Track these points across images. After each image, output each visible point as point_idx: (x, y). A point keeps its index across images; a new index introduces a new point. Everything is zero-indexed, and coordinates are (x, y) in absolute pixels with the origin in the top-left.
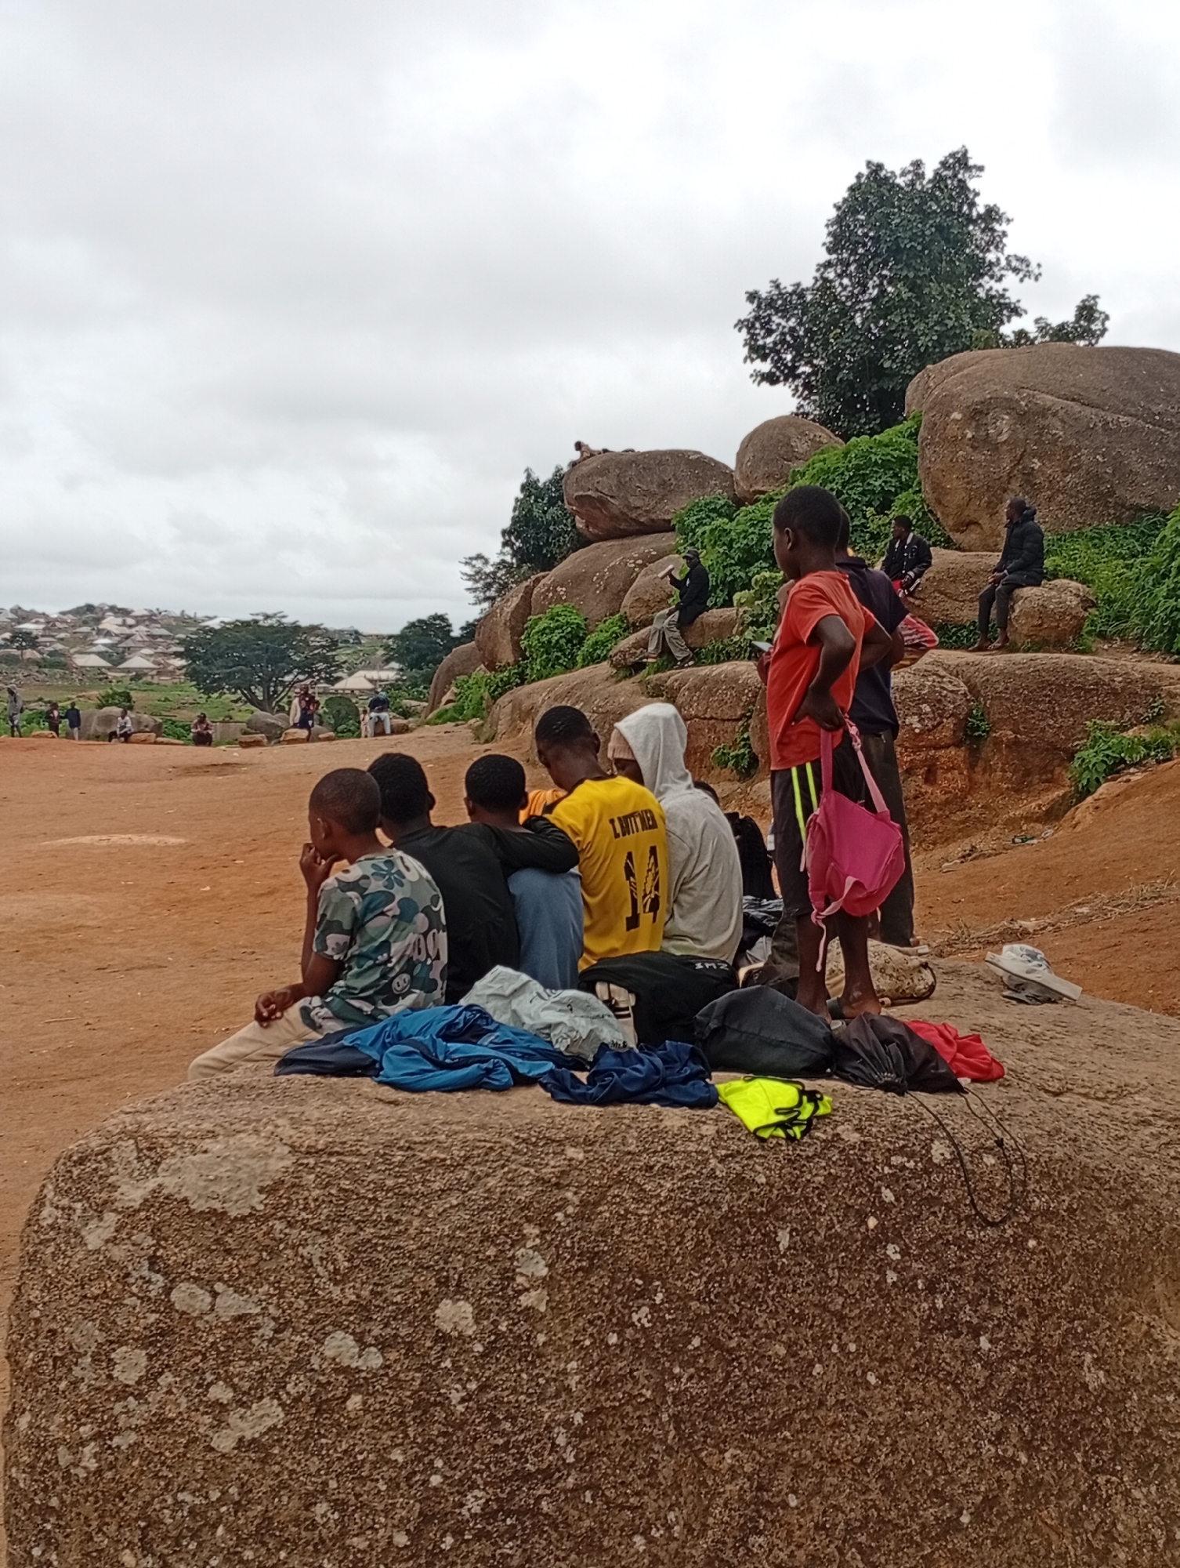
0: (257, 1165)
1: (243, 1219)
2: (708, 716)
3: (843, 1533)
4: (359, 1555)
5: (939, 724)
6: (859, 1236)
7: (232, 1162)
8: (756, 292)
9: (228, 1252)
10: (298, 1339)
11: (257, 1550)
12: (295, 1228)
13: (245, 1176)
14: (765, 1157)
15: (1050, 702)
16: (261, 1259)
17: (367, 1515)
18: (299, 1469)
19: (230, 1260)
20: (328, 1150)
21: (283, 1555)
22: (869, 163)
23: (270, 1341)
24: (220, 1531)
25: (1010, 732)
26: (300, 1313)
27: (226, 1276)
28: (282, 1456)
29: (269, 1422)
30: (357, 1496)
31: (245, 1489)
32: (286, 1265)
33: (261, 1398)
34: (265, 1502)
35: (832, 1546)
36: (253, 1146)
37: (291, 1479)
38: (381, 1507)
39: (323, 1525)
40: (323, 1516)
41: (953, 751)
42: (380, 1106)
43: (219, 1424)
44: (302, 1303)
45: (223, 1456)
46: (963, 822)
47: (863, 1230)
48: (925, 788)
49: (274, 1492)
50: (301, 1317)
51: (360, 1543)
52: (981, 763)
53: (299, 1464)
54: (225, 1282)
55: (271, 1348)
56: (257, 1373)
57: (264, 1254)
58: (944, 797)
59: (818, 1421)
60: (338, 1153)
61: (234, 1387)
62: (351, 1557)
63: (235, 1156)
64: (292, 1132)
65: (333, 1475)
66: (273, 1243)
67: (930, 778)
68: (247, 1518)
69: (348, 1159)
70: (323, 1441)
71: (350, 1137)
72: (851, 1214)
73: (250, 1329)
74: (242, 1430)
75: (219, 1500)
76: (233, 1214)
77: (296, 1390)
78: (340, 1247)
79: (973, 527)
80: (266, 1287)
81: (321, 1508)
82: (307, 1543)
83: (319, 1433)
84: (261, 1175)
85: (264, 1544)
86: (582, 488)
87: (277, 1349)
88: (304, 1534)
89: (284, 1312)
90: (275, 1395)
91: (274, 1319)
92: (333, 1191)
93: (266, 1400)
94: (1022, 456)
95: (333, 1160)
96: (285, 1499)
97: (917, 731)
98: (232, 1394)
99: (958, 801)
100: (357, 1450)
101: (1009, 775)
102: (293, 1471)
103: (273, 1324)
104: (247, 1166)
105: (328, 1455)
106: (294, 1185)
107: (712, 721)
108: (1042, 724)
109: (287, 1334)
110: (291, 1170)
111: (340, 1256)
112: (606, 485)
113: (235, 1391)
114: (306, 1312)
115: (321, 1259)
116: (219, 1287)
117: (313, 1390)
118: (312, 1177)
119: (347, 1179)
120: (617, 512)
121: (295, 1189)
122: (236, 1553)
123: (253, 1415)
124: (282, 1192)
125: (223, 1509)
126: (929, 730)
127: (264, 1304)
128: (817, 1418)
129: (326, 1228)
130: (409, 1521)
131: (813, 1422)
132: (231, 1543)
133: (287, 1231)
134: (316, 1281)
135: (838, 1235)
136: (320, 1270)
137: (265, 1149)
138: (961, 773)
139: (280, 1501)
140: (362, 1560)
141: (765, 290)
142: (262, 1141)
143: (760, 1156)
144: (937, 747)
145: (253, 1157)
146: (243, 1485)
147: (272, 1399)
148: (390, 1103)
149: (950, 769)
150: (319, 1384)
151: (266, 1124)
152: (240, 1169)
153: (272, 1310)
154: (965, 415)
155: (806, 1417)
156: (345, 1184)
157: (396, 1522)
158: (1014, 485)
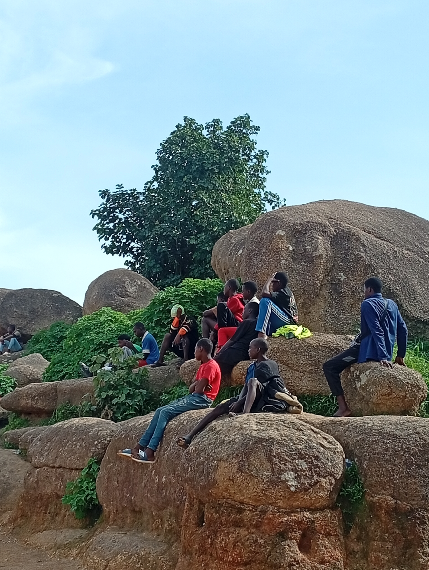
2: (57, 465)
5: (316, 483)
8: (107, 191)
22: (185, 118)
25: (389, 498)
41: (328, 515)
48: (301, 556)
52: (356, 529)
67: (305, 543)
97: (293, 489)
101: (389, 545)
107: (61, 470)
138: (337, 540)
141: (113, 190)
144: (312, 508)
149: (327, 535)
154: (287, 233)
158: (325, 292)
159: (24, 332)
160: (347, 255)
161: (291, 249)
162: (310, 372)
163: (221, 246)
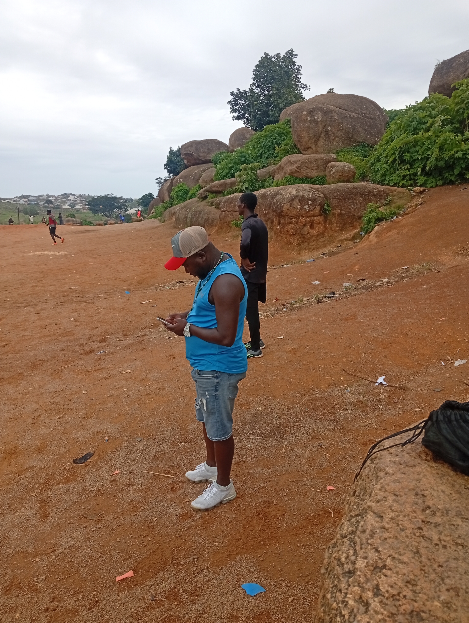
2: (230, 210)
5: (315, 208)
8: (233, 92)
15: (352, 199)
22: (265, 53)
25: (339, 210)
41: (319, 217)
46: (324, 242)
48: (310, 231)
52: (328, 221)
58: (317, 233)
67: (312, 227)
79: (309, 149)
86: (186, 151)
94: (325, 126)
97: (307, 210)
99: (321, 235)
107: (232, 212)
108: (350, 207)
112: (192, 150)
120: (196, 157)
126: (312, 210)
138: (322, 225)
141: (235, 91)
144: (314, 216)
149: (319, 224)
154: (307, 112)
158: (323, 135)
159: (206, 158)
160: (331, 119)
161: (309, 119)
162: (316, 169)
163: (283, 115)
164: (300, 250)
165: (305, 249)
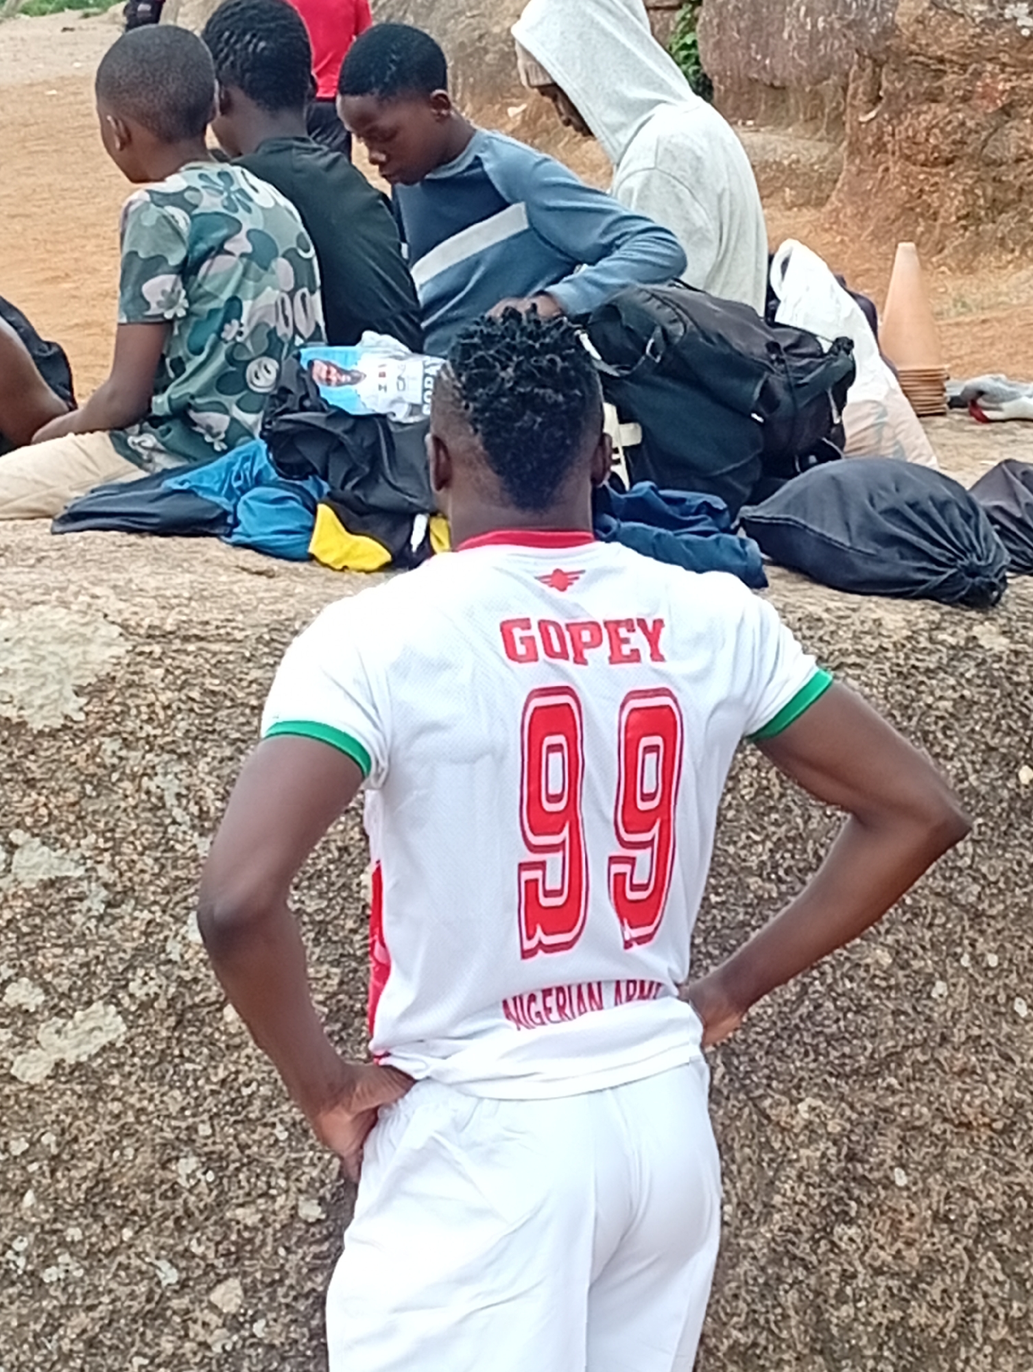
0: (71, 654)
1: (53, 734)
3: (974, 1229)
4: (246, 1235)
6: (1005, 794)
7: (31, 648)
9: (30, 783)
10: (146, 915)
11: (88, 1226)
12: (135, 749)
13: (52, 669)
14: (862, 667)
16: (83, 795)
17: (258, 1176)
18: (151, 1108)
19: (34, 795)
20: (182, 633)
21: (127, 1234)
23: (100, 918)
24: (29, 1198)
26: (147, 877)
27: (29, 821)
28: (125, 1089)
29: (102, 1039)
30: (242, 1147)
31: (67, 1137)
32: (123, 805)
33: (89, 1003)
34: (98, 1157)
35: (959, 1246)
36: (62, 624)
37: (140, 1123)
38: (279, 1164)
39: (190, 1191)
40: (188, 1177)
42: (245, 575)
43: (23, 1041)
44: (150, 861)
45: (31, 1088)
47: (1011, 784)
49: (113, 1142)
50: (151, 883)
51: (249, 1216)
53: (151, 1099)
54: (28, 829)
55: (102, 929)
56: (81, 966)
57: (88, 788)
59: (940, 1066)
60: (199, 638)
61: (46, 988)
62: (234, 1237)
63: (34, 639)
64: (122, 605)
65: (205, 1117)
66: (101, 772)
68: (70, 1180)
69: (215, 647)
70: (189, 1066)
71: (215, 616)
72: (994, 759)
73: (69, 899)
74: (60, 1050)
75: (24, 1153)
76: (37, 725)
77: (145, 989)
78: (208, 779)
80: (92, 838)
81: (187, 1165)
82: (165, 1217)
83: (181, 1056)
84: (78, 668)
85: (97, 1218)
87: (113, 930)
88: (159, 1203)
89: (121, 875)
90: (111, 999)
91: (106, 885)
92: (195, 694)
93: (97, 1006)
95: (191, 647)
96: (130, 1152)
97: (1026, 32)
98: (42, 998)
100: (241, 1079)
102: (143, 1110)
103: (104, 893)
104: (54, 654)
105: (196, 1088)
106: (130, 685)
109: (127, 908)
110: (126, 661)
111: (209, 793)
113: (47, 992)
114: (157, 876)
115: (179, 796)
116: (17, 836)
117: (172, 990)
118: (159, 672)
119: (214, 676)
121: (133, 691)
122: (55, 1232)
123: (76, 1028)
124: (112, 694)
125: (34, 1167)
127: (90, 863)
128: (937, 1061)
129: (184, 749)
130: (323, 1184)
131: (932, 1066)
132: (45, 1216)
133: (123, 753)
134: (171, 829)
135: (973, 791)
136: (178, 813)
137: (82, 630)
139: (122, 1154)
140: (250, 1241)
142: (76, 617)
143: (855, 665)
145: (63, 641)
146: (63, 1132)
147: (106, 1004)
148: (259, 573)
150: (181, 982)
151: (76, 594)
152: (43, 658)
153: (102, 871)
155: (921, 1058)
156: (212, 683)
157: (303, 1186)
164: (976, 248)
165: (1002, 242)
